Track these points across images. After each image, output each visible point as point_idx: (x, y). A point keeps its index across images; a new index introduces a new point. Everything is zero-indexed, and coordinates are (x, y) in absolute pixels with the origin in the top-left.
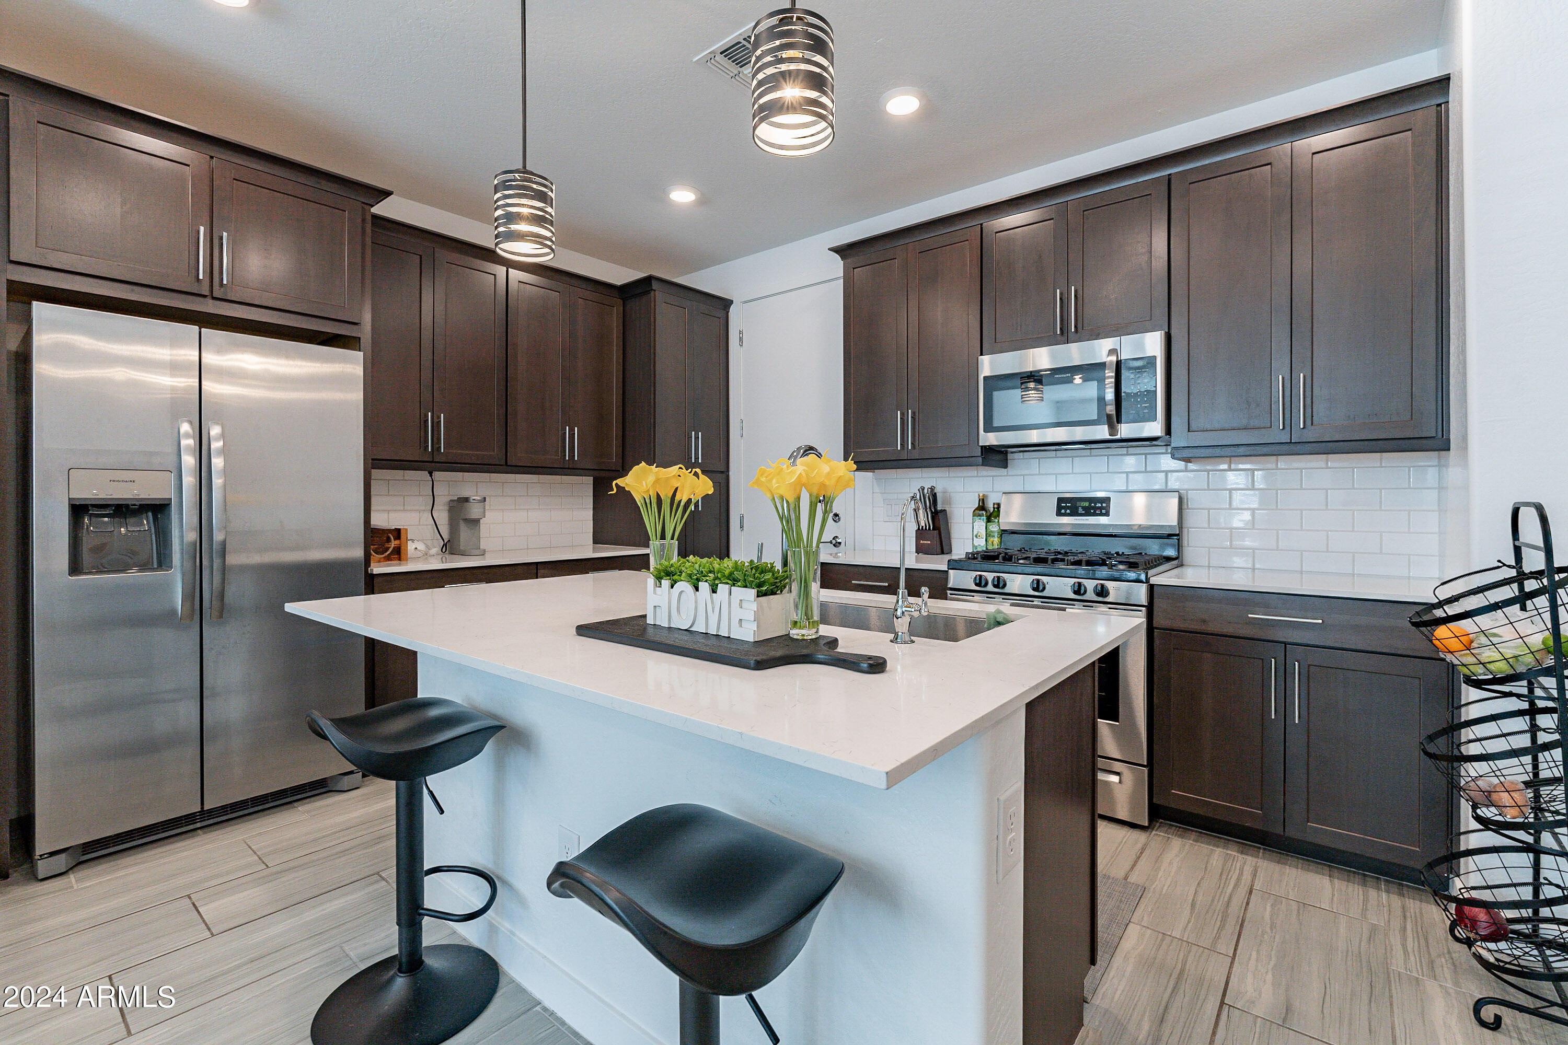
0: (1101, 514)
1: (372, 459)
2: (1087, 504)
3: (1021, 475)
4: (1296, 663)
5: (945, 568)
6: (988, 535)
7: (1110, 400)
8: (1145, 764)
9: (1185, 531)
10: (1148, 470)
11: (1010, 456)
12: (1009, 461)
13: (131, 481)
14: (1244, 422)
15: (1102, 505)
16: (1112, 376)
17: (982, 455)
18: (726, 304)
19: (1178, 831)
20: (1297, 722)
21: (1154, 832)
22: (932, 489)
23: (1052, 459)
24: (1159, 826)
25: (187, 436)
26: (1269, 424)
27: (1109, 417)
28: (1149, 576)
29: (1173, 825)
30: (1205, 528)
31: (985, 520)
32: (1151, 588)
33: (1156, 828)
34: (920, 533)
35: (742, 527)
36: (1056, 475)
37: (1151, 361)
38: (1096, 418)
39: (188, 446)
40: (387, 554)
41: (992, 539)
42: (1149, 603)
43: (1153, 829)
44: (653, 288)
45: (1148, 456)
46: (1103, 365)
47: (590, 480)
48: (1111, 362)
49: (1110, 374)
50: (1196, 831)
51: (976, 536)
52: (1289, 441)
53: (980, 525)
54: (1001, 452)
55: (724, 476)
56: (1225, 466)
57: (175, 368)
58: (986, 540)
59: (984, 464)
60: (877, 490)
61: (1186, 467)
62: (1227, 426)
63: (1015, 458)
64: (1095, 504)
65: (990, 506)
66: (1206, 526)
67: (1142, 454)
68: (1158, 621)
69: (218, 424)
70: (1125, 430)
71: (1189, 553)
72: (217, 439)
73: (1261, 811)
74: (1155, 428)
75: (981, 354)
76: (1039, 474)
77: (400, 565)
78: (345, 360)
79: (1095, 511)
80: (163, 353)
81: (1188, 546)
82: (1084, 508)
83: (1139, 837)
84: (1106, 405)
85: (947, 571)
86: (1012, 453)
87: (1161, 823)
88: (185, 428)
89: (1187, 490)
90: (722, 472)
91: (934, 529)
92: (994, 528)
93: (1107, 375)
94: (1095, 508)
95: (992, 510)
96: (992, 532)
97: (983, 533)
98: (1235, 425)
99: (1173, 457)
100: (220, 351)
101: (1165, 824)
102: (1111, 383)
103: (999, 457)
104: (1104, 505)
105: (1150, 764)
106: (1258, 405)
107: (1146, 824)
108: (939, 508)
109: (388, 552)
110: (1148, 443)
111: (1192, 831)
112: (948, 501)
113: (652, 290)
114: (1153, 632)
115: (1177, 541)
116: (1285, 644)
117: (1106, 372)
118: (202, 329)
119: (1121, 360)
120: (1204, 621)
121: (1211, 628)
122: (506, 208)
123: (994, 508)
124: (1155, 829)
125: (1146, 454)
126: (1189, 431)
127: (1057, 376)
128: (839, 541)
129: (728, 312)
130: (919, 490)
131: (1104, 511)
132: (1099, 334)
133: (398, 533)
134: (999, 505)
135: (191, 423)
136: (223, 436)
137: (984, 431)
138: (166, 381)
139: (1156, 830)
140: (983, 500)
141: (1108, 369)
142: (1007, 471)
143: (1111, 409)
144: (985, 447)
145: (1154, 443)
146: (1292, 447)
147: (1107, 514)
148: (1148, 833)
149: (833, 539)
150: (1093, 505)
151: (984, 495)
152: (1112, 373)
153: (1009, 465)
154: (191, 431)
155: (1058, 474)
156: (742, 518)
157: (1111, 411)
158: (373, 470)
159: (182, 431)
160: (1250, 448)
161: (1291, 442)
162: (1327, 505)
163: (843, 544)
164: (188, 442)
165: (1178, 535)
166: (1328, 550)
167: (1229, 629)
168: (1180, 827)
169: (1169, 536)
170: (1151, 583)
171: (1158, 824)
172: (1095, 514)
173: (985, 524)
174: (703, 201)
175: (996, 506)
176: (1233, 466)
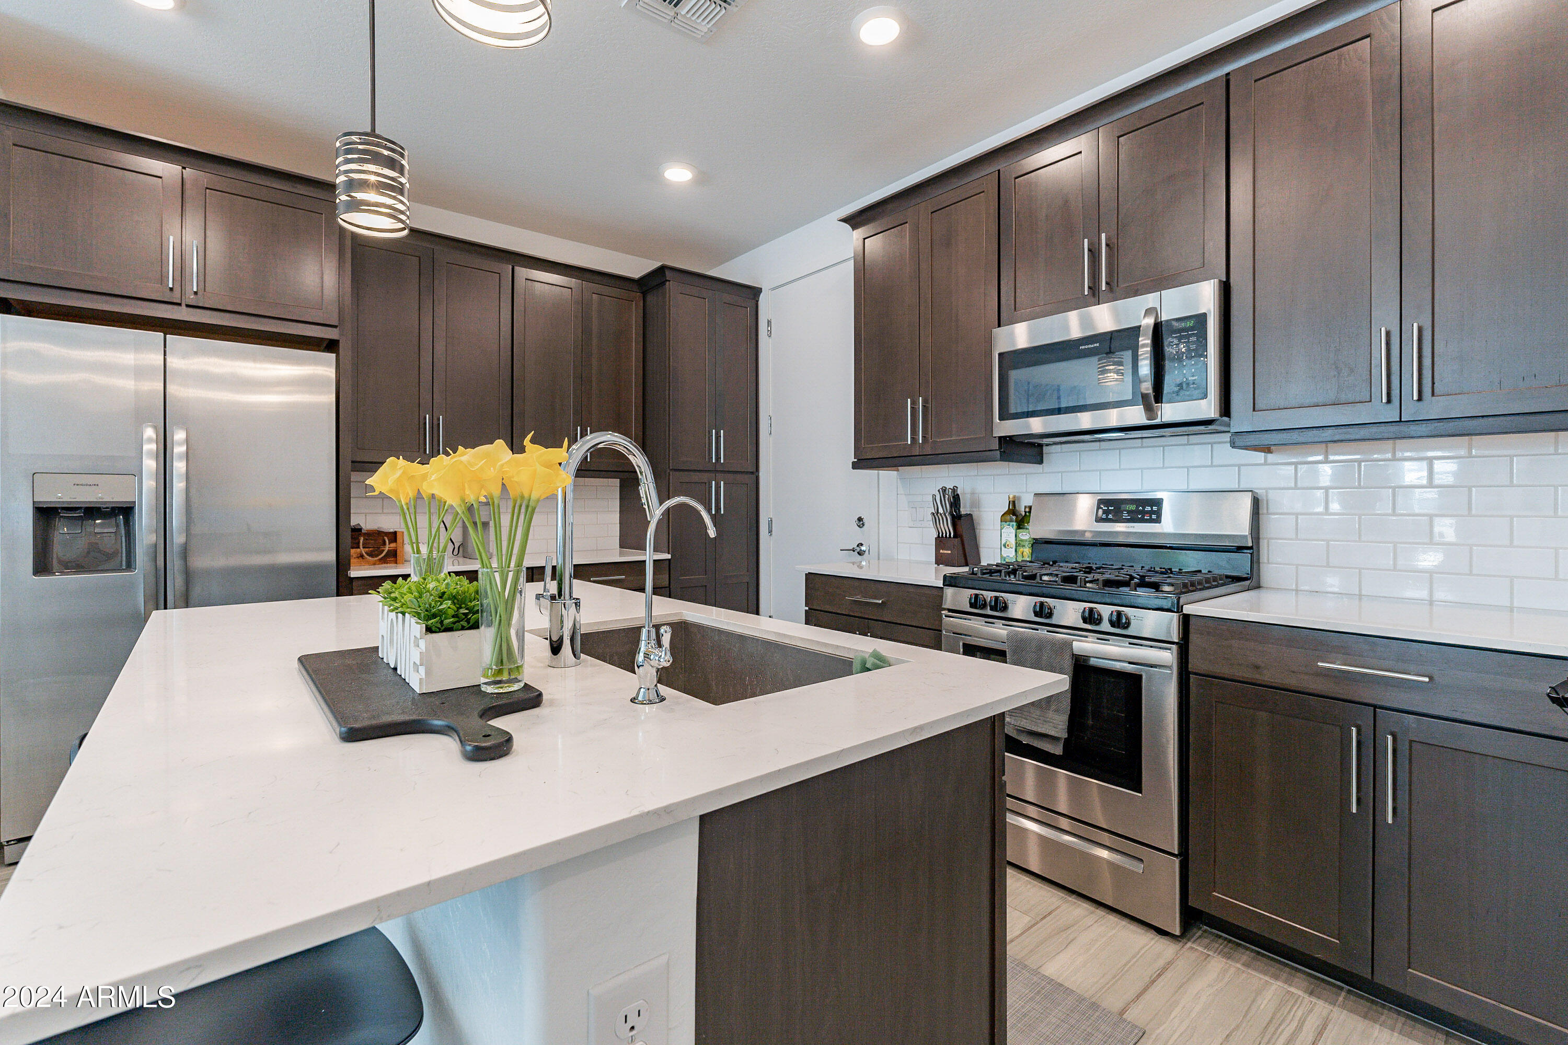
0: (1151, 521)
1: (353, 462)
2: (1133, 507)
3: (1058, 472)
4: (1389, 737)
5: (940, 584)
6: (1018, 544)
7: (1146, 375)
8: (1176, 852)
9: (1263, 544)
10: (1214, 464)
11: (1045, 449)
12: (1044, 456)
13: (95, 485)
14: (1332, 396)
15: (1152, 508)
16: (1148, 344)
17: (1000, 447)
18: (754, 292)
19: (1225, 946)
20: (1390, 821)
21: (1189, 944)
22: (954, 490)
23: (1095, 452)
24: (1200, 937)
25: (150, 440)
26: (1369, 397)
27: (1145, 397)
28: (1181, 602)
29: (1221, 937)
30: (1291, 539)
31: (1015, 527)
32: (1186, 620)
33: (1195, 937)
34: (941, 541)
35: (770, 532)
36: (1100, 471)
37: (1201, 319)
38: (1130, 397)
39: (150, 452)
40: (380, 557)
41: (1022, 549)
42: (1182, 639)
43: (1189, 940)
44: (667, 279)
45: (1214, 445)
46: (1135, 331)
47: (617, 482)
48: (1147, 326)
49: (1145, 341)
50: (1252, 951)
51: (1005, 546)
52: (1398, 420)
53: (1010, 532)
54: (1032, 444)
55: (754, 476)
56: (1320, 458)
57: (139, 372)
58: (1016, 551)
59: (1003, 459)
60: (901, 491)
61: (1266, 459)
62: (1308, 401)
63: (1053, 453)
64: (1144, 508)
65: (1022, 510)
66: (1294, 537)
67: (1208, 443)
68: (1195, 663)
69: (182, 428)
70: (1169, 412)
71: (1270, 571)
72: (180, 444)
73: (1339, 940)
74: (1208, 408)
75: (999, 326)
76: (1080, 471)
77: (396, 568)
78: (316, 363)
79: (1143, 516)
80: (128, 358)
81: (1268, 563)
82: (1129, 512)
83: (1165, 949)
84: (1140, 382)
85: (942, 588)
86: (1047, 445)
87: (1205, 931)
88: (149, 433)
89: (1267, 489)
90: (752, 473)
91: (955, 536)
92: (1025, 536)
93: (1140, 343)
94: (1144, 513)
95: (1023, 514)
96: (1022, 540)
97: (1012, 541)
98: (1321, 400)
99: (1233, 445)
100: (185, 355)
101: (1211, 933)
102: (1146, 352)
103: (1031, 451)
104: (1155, 508)
105: (1184, 855)
106: (1352, 371)
107: (1177, 933)
108: (963, 511)
109: (383, 555)
110: (1202, 428)
111: (1247, 948)
112: (976, 504)
113: (667, 281)
114: (1188, 679)
115: (1249, 555)
116: (1375, 707)
117: (1140, 339)
118: (168, 336)
119: (1161, 322)
120: (1257, 667)
121: (1267, 677)
122: (349, 174)
123: (1025, 512)
124: (1193, 940)
125: (1212, 444)
126: (1254, 410)
127: (1083, 347)
128: (863, 548)
129: (758, 301)
130: (939, 491)
131: (1154, 517)
132: (1137, 290)
133: (393, 536)
134: (1030, 508)
135: (155, 428)
136: (187, 441)
137: (1000, 419)
138: (128, 384)
139: (1193, 942)
140: (1014, 502)
141: (1142, 337)
142: (1043, 468)
143: (1147, 387)
144: (1005, 437)
145: (1210, 427)
146: (1403, 428)
147: (1158, 520)
148: (1181, 944)
149: (858, 546)
150: (1141, 508)
151: (1014, 497)
152: (1148, 339)
153: (1044, 460)
154: (154, 436)
155: (1103, 470)
156: (770, 522)
157: (1147, 389)
158: (352, 473)
159: (145, 437)
160: (1340, 431)
161: (1400, 421)
162: (1470, 509)
163: (867, 552)
164: (150, 447)
165: (1251, 548)
166: (1471, 571)
167: (1292, 681)
168: (1230, 941)
169: (1239, 549)
170: (1185, 612)
171: (1200, 933)
172: (1142, 521)
173: (1014, 531)
174: (702, 179)
175: (1027, 510)
176: (1331, 458)
